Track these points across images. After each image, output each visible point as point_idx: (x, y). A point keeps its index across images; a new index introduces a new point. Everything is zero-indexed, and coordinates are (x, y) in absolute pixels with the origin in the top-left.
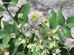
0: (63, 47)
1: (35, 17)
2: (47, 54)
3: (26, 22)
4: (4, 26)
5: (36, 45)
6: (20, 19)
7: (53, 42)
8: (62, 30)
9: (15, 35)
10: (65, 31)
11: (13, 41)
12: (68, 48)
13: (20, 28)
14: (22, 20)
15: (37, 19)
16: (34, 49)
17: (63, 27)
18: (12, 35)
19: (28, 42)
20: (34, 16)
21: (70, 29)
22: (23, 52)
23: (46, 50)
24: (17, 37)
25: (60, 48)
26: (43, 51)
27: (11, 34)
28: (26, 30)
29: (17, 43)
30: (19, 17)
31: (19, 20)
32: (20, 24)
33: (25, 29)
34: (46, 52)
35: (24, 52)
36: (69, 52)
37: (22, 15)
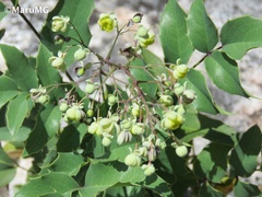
0: (216, 127)
1: (111, 25)
2: (157, 148)
3: (82, 43)
4: (8, 65)
5: (117, 118)
6: (61, 37)
7: (176, 107)
8: (207, 68)
9: (45, 91)
10: (219, 71)
11: (42, 114)
12: (235, 133)
13: (60, 67)
14: (67, 40)
15: (119, 32)
16: (111, 133)
17: (210, 58)
18: (35, 94)
19: (90, 112)
20: (108, 20)
21: (234, 63)
22: (77, 154)
23: (152, 136)
24: (54, 102)
25: (206, 131)
26: (143, 139)
27: (33, 91)
28: (80, 72)
29: (55, 123)
30: (54, 30)
31: (56, 38)
32: (60, 54)
33: (77, 69)
34: (153, 141)
35: (81, 151)
36: (236, 144)
37: (67, 20)
